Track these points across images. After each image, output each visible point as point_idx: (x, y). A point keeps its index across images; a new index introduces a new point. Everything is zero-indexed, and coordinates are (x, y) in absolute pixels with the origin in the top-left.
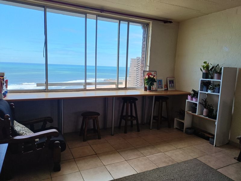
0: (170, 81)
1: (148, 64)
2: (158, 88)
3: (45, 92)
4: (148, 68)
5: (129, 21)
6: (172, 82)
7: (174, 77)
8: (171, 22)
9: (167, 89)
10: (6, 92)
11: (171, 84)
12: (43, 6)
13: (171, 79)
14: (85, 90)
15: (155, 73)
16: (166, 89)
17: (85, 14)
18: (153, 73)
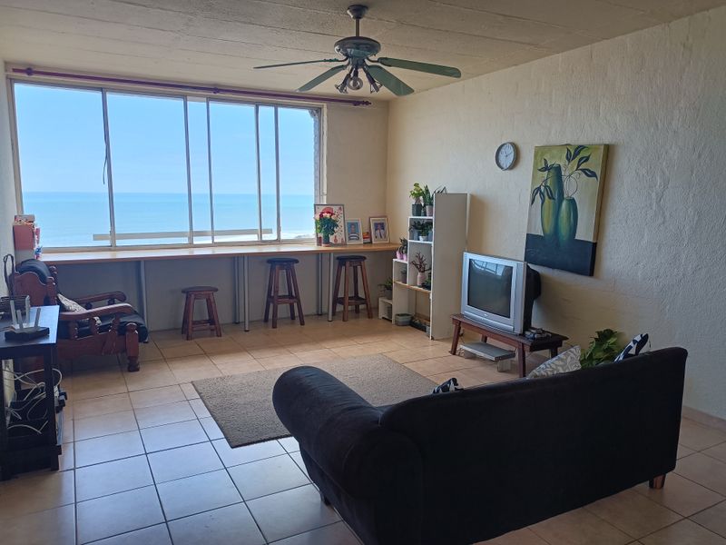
0: (376, 225)
1: (325, 192)
2: (350, 239)
3: (110, 250)
4: (325, 197)
5: (276, 105)
6: (380, 226)
7: (385, 217)
8: (367, 103)
9: (371, 242)
10: (39, 250)
11: (378, 232)
12: (101, 89)
13: (380, 220)
14: (191, 245)
15: (340, 209)
16: (368, 240)
17: (184, 97)
18: (335, 209)
